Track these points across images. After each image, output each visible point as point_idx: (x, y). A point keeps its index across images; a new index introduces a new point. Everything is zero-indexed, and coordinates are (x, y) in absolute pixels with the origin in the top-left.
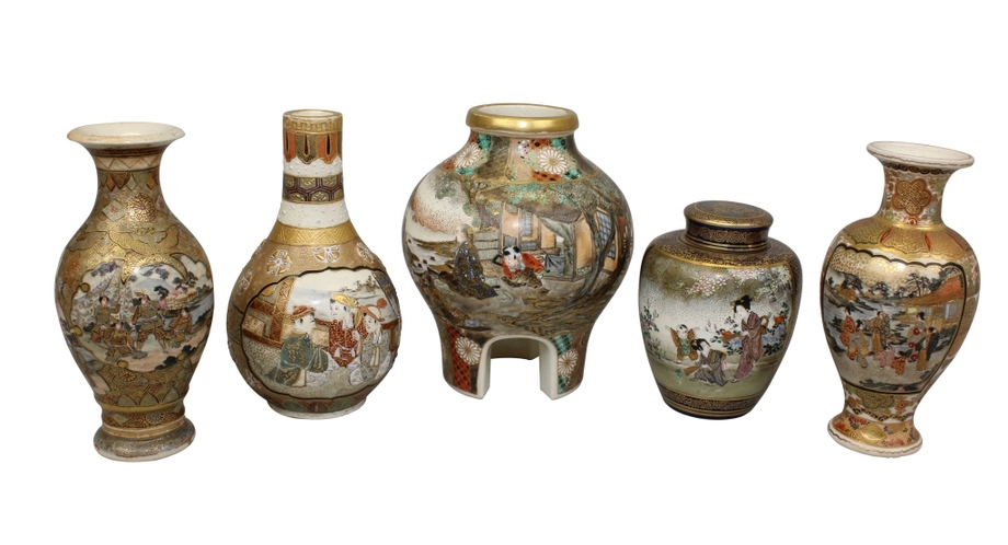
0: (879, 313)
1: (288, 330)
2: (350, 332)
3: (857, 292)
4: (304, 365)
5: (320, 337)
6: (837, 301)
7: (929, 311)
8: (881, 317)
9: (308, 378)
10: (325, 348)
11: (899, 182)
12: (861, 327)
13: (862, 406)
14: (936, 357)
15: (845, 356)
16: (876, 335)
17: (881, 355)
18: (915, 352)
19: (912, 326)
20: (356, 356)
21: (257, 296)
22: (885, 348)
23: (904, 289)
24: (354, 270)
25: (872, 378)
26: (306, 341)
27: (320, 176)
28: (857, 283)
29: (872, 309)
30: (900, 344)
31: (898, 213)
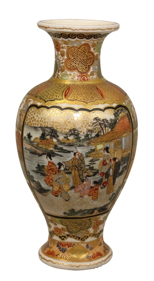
0: (75, 154)
3: (55, 140)
6: (38, 151)
7: (111, 145)
8: (77, 156)
11: (69, 48)
12: (62, 168)
13: (67, 233)
14: (119, 180)
15: (50, 195)
16: (75, 172)
17: (80, 188)
18: (105, 180)
19: (101, 159)
22: (83, 181)
23: (91, 131)
25: (74, 208)
28: (54, 133)
29: (69, 152)
30: (94, 175)
31: (72, 73)
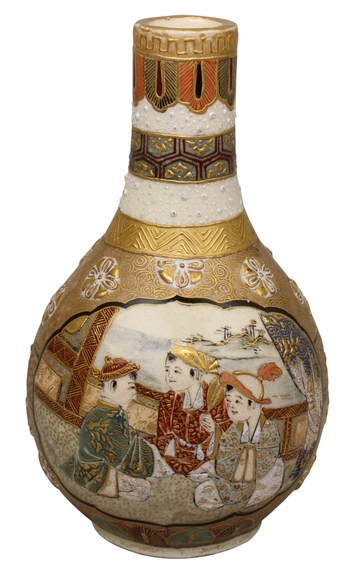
1: (92, 396)
2: (196, 415)
4: (116, 461)
5: (143, 417)
9: (121, 484)
10: (150, 438)
20: (206, 459)
21: (59, 331)
24: (225, 306)
26: (118, 419)
27: (181, 134)
